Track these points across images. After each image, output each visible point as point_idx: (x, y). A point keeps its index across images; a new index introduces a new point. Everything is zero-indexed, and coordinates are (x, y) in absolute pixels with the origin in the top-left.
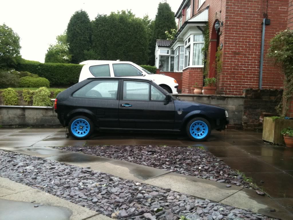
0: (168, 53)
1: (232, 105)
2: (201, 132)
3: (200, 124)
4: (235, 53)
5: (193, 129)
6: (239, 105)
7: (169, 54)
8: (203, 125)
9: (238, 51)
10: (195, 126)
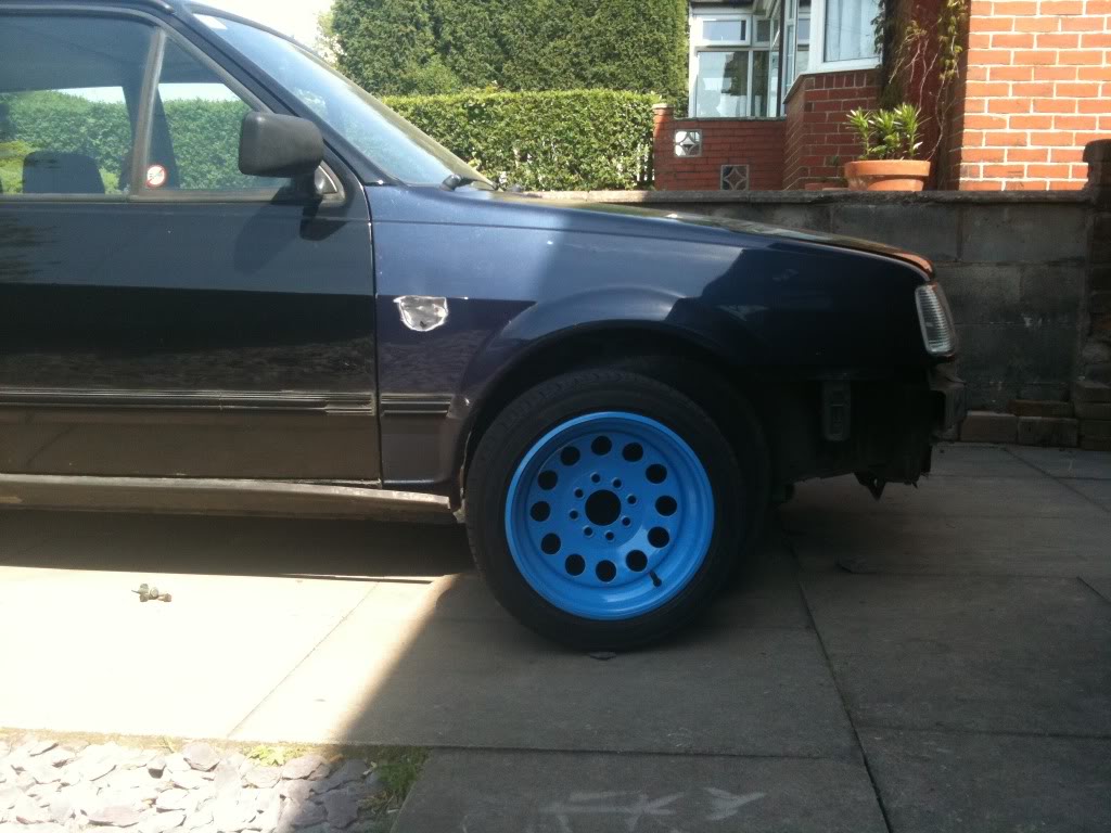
0: (743, 38)
1: (999, 264)
2: (640, 541)
3: (619, 443)
5: (541, 511)
6: (1055, 264)
7: (747, 42)
8: (650, 458)
10: (562, 471)
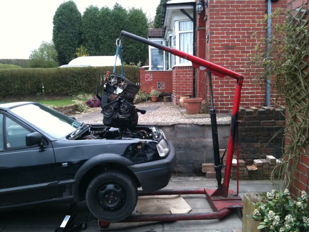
4: (227, 47)
9: (231, 44)
